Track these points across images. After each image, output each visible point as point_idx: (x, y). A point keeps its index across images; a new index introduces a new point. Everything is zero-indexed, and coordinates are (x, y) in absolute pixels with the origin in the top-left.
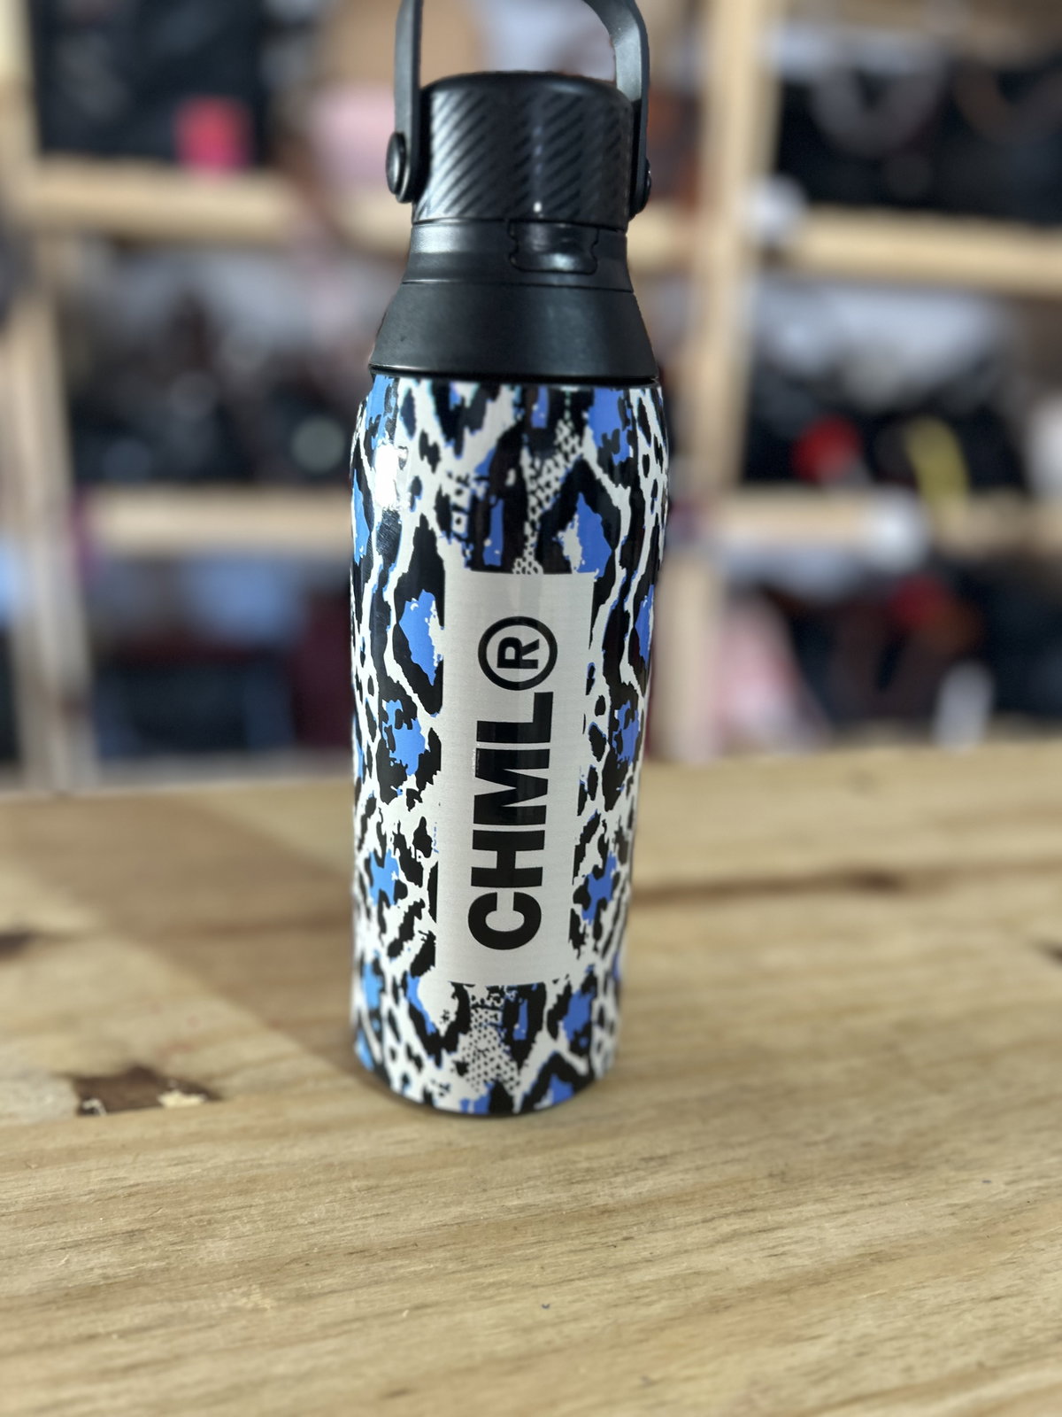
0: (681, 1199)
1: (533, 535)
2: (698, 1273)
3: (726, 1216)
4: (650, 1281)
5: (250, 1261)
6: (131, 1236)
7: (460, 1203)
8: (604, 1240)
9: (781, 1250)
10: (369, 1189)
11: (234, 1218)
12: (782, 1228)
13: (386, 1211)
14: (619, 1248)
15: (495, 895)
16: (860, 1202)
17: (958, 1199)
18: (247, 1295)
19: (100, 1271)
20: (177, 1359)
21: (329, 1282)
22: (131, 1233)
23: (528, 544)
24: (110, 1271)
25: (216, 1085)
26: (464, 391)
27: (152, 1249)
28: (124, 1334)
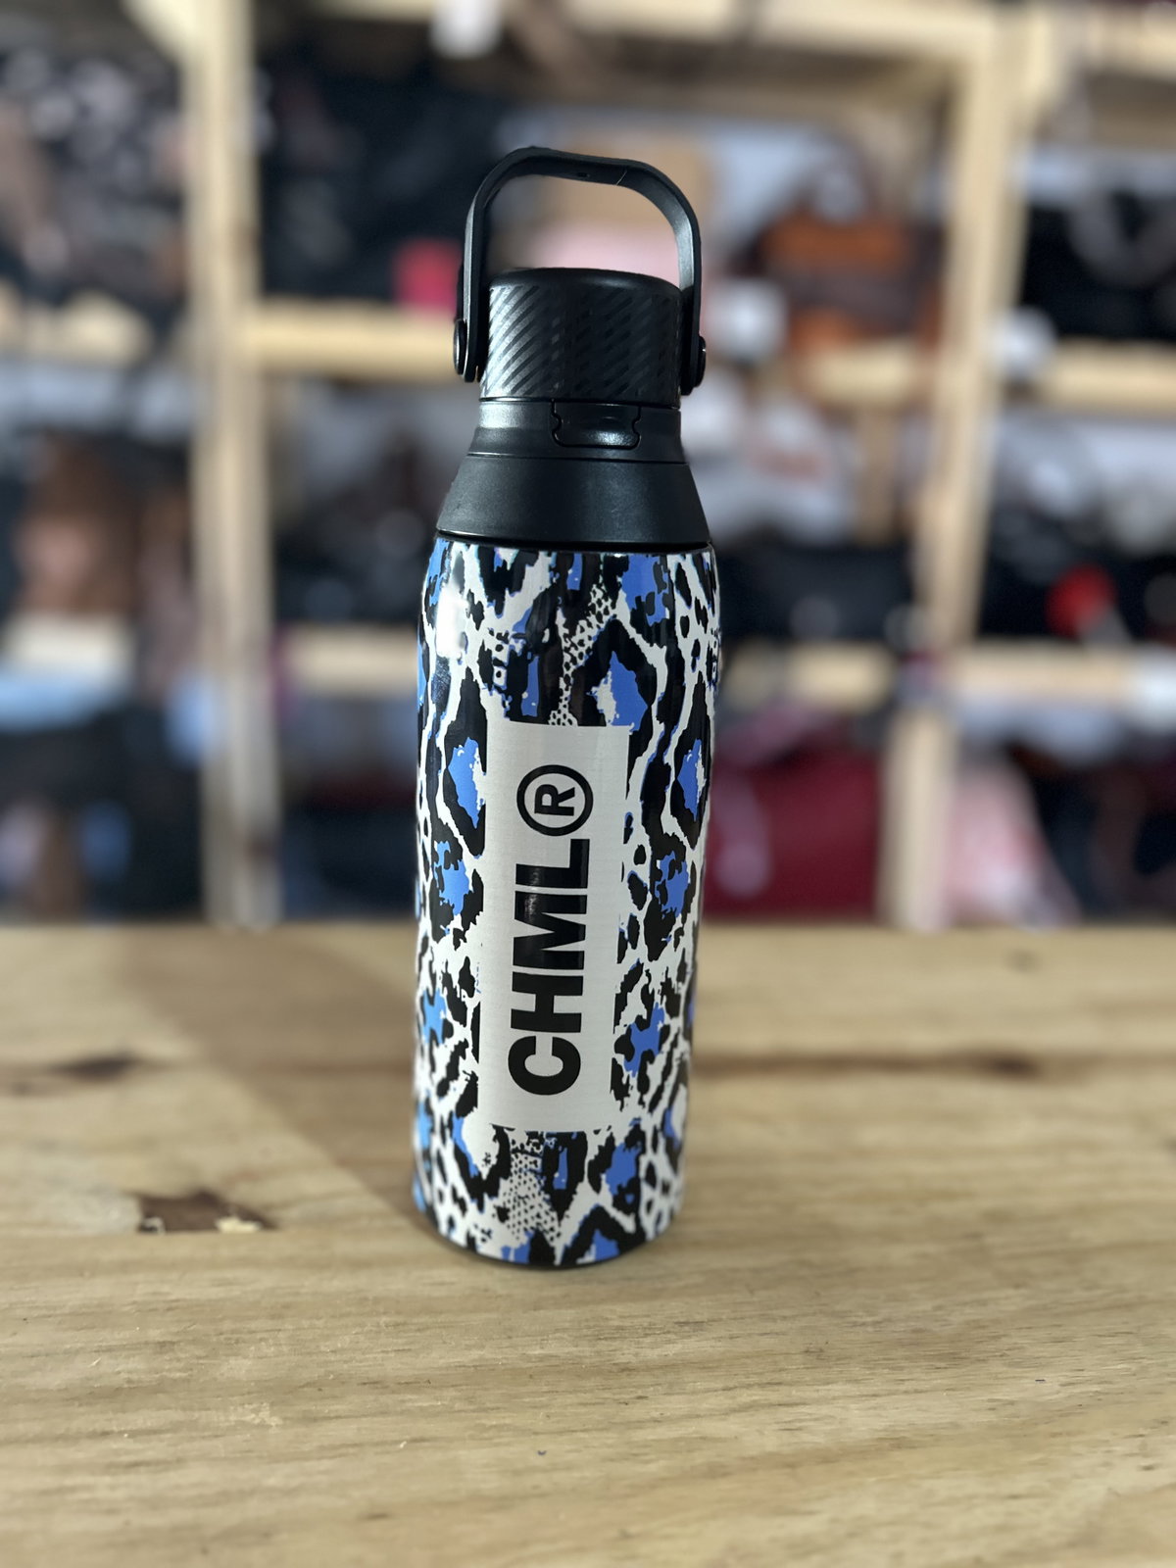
0: (705, 1366)
1: (567, 689)
2: (704, 1438)
3: (749, 1386)
4: (653, 1440)
5: (266, 1381)
6: (163, 1346)
7: (482, 1347)
8: (617, 1397)
9: (798, 1425)
10: (397, 1325)
11: (261, 1340)
12: (804, 1404)
13: (406, 1347)
14: (630, 1406)
15: (534, 1038)
16: (894, 1387)
17: (1004, 1394)
18: (256, 1411)
19: (126, 1376)
20: (180, 1462)
21: (339, 1407)
22: (162, 1344)
23: (563, 698)
24: (135, 1377)
25: (272, 1215)
26: (506, 555)
27: (179, 1360)
28: (134, 1434)
